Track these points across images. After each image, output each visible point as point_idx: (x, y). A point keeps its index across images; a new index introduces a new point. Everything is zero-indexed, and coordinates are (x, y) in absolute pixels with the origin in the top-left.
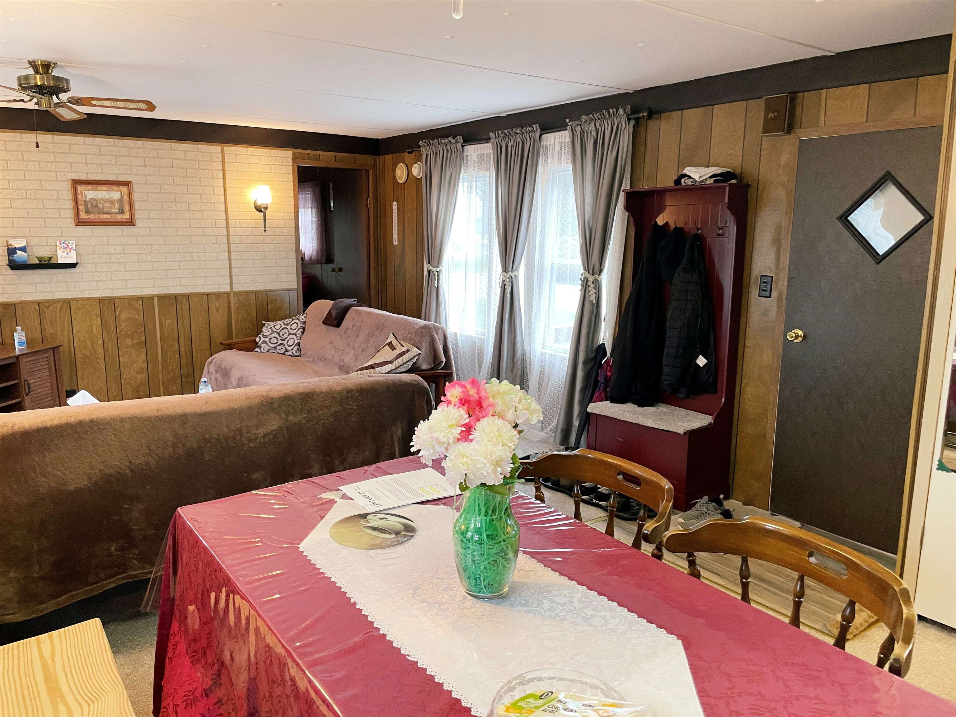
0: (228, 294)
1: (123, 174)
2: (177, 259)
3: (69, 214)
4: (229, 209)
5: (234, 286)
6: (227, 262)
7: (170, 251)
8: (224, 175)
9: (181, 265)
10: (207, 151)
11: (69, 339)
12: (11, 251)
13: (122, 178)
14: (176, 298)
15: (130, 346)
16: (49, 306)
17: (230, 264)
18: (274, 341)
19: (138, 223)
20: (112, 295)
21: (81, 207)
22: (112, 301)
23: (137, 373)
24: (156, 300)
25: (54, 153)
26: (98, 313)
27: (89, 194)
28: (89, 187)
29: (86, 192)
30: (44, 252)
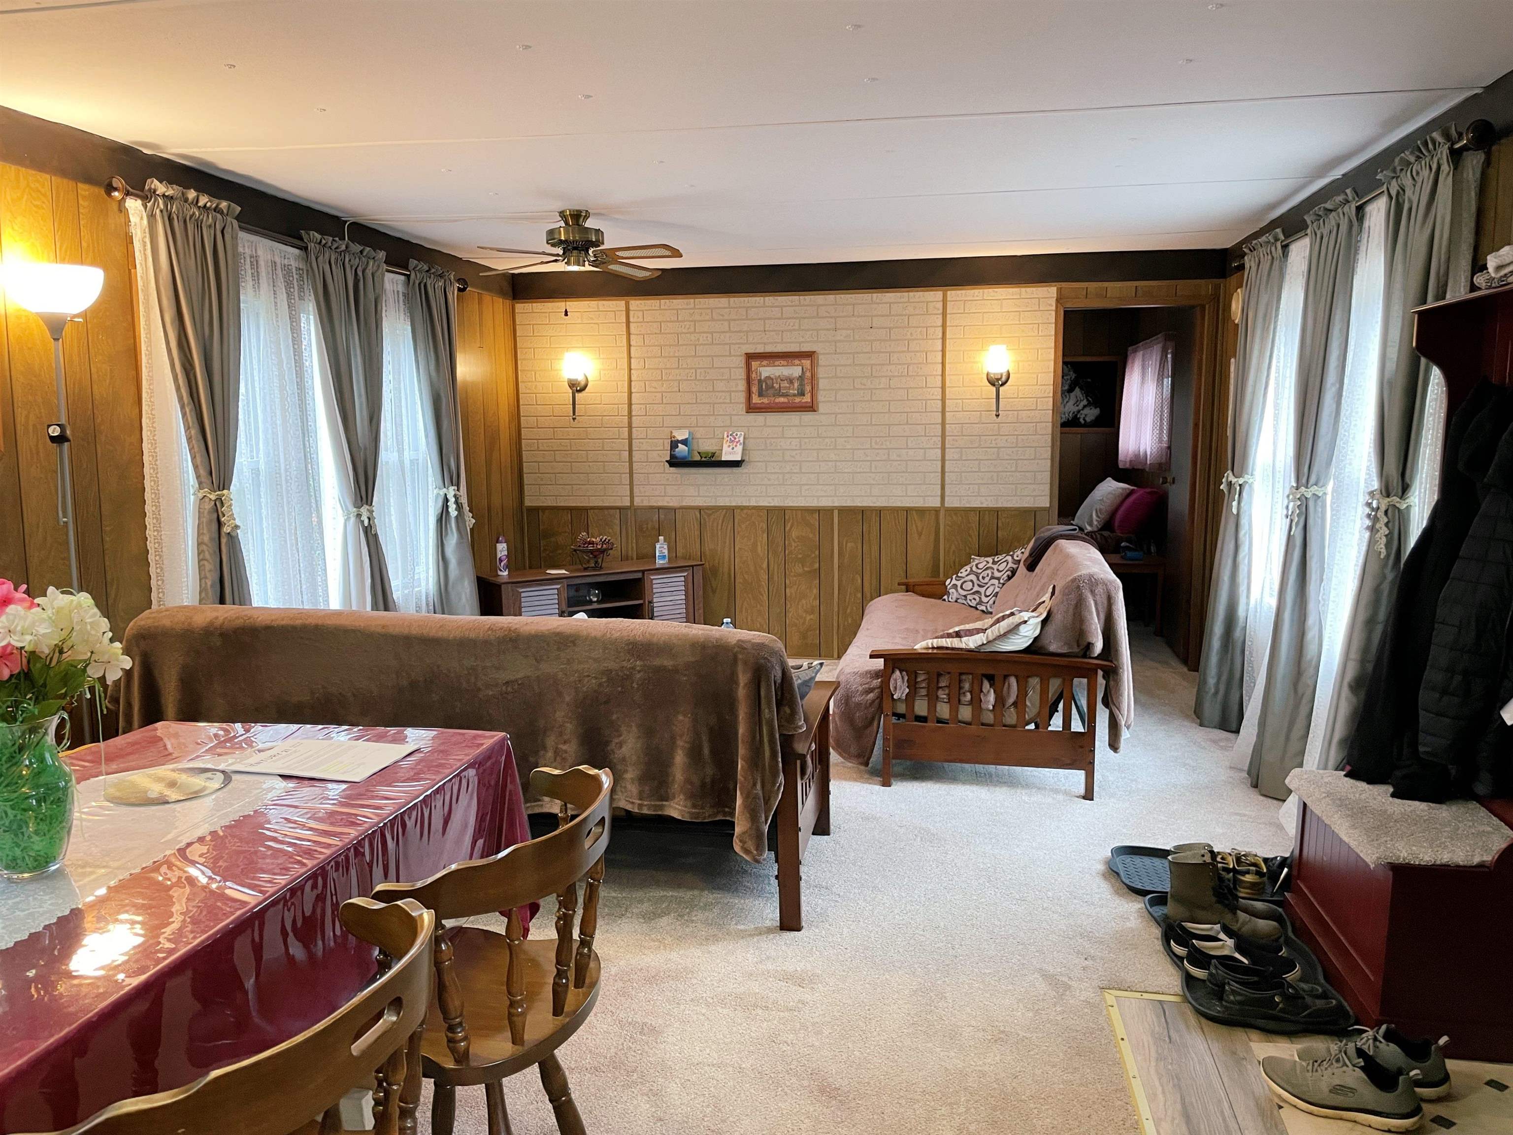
0: (936, 511)
1: (808, 342)
2: (869, 458)
3: (742, 397)
4: (948, 384)
5: (947, 499)
6: (939, 464)
7: (859, 447)
8: (944, 333)
9: (873, 466)
10: (923, 299)
11: (730, 557)
12: (674, 444)
13: (806, 348)
14: (863, 513)
15: (800, 575)
16: (711, 515)
17: (943, 467)
18: (968, 586)
19: (822, 408)
20: (782, 505)
21: (755, 389)
22: (782, 511)
23: (806, 612)
24: (836, 513)
25: (729, 321)
26: (765, 526)
27: (766, 371)
28: (765, 363)
29: (761, 369)
30: (706, 446)
